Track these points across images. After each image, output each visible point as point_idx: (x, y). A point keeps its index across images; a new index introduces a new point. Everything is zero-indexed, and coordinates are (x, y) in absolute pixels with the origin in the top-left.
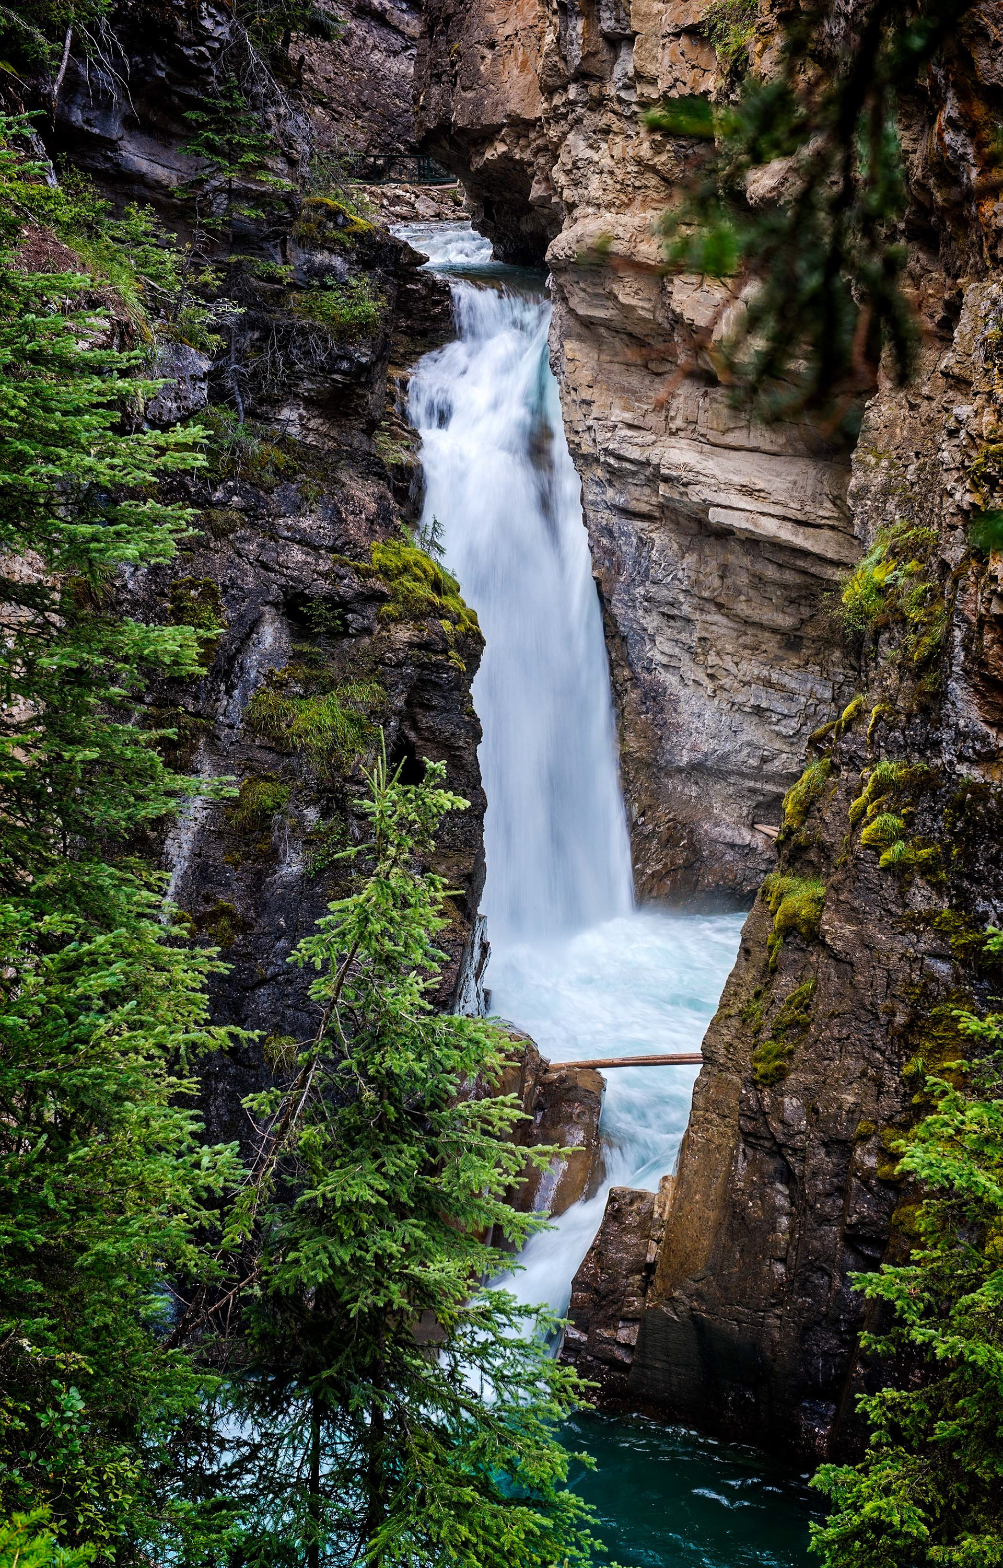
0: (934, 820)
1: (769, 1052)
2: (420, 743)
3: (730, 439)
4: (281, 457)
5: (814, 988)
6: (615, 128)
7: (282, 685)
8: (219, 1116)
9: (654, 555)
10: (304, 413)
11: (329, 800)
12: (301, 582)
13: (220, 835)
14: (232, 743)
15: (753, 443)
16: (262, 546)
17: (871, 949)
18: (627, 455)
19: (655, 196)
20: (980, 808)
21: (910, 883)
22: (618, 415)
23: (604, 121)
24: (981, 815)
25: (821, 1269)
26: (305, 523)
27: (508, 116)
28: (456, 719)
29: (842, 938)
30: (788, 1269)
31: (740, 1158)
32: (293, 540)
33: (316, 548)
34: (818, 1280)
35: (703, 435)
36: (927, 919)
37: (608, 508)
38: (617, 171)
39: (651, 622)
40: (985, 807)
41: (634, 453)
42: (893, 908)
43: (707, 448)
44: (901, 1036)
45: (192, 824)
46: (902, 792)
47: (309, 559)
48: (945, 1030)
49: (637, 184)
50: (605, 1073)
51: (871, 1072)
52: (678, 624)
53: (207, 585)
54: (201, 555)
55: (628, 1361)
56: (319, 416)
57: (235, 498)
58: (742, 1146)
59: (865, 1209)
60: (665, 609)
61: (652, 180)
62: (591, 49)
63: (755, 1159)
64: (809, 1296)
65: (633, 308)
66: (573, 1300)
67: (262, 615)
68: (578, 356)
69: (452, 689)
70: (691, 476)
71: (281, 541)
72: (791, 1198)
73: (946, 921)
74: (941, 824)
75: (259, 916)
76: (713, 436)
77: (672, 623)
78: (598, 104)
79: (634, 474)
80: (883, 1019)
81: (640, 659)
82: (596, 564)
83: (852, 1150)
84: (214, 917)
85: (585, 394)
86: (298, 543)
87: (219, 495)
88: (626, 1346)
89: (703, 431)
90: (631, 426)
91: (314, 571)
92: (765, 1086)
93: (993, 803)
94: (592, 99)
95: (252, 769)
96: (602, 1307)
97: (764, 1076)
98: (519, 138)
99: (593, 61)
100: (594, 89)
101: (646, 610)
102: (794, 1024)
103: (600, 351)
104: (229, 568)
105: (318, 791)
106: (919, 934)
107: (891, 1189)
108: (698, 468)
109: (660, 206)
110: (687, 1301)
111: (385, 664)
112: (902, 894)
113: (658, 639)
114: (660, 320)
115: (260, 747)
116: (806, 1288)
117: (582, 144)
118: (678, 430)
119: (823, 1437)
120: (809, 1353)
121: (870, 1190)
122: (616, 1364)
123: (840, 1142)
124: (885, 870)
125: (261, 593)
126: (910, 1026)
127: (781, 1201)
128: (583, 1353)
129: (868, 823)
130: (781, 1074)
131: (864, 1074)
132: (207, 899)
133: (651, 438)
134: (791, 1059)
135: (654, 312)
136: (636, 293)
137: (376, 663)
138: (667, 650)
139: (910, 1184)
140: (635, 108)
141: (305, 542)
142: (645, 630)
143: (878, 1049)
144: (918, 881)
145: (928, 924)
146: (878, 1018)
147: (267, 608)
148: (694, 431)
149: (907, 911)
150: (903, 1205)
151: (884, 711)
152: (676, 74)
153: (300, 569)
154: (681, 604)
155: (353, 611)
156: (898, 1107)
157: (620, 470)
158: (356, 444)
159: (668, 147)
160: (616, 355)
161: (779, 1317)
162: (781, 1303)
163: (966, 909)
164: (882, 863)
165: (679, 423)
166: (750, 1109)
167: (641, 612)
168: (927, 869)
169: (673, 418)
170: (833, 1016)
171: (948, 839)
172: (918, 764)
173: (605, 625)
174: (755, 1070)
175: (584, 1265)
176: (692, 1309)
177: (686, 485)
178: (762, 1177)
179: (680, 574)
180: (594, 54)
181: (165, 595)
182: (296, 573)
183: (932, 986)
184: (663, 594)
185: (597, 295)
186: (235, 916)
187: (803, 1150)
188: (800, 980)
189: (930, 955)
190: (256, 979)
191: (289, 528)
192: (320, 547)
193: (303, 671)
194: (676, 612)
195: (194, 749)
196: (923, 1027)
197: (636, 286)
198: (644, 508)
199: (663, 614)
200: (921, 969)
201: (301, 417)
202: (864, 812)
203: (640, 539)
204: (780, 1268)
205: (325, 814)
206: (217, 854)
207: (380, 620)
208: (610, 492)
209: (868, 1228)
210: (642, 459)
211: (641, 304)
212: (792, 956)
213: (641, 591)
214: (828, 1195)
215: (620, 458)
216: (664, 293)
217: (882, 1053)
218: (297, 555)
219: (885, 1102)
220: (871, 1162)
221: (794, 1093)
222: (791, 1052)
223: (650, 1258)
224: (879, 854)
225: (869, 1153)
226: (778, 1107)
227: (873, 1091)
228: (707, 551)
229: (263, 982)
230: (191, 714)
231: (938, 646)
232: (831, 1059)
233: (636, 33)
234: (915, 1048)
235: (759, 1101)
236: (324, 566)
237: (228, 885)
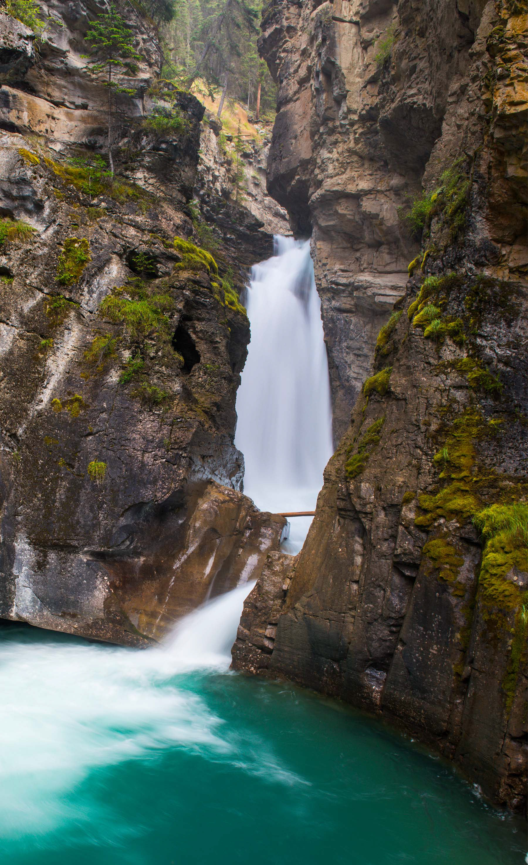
0: (459, 305)
1: (355, 460)
2: (197, 340)
3: (388, 269)
4: (130, 191)
5: (384, 420)
6: (339, 140)
7: (119, 294)
8: (60, 499)
9: (352, 327)
10: (147, 175)
11: (136, 347)
12: (133, 245)
13: (80, 364)
14: (91, 321)
15: (398, 268)
16: (114, 226)
17: (417, 388)
18: (341, 282)
19: (357, 166)
20: (489, 292)
21: (442, 344)
22: (337, 267)
23: (335, 137)
24: (489, 296)
25: (379, 586)
26: (139, 219)
27: (300, 161)
28: (214, 325)
29: (401, 385)
30: (360, 587)
31: (337, 525)
32: (131, 225)
33: (143, 231)
34: (379, 593)
35: (375, 269)
36: (453, 365)
37: (332, 310)
38: (340, 159)
39: (350, 358)
40: (492, 290)
41: (343, 281)
42: (432, 361)
43: (377, 275)
44: (434, 437)
45: (66, 357)
46: (439, 292)
47: (138, 234)
48: (462, 432)
49: (348, 161)
50: (289, 519)
51: (414, 462)
52: (362, 359)
53: (84, 242)
54: (82, 228)
55: (271, 647)
56: (155, 177)
57: (103, 204)
58: (338, 517)
59: (406, 545)
60: (356, 352)
61: (355, 158)
62: (329, 106)
63: (344, 524)
64: (371, 603)
65: (344, 215)
66: (244, 612)
67: (111, 258)
68: (322, 247)
69: (212, 308)
70: (368, 284)
71: (124, 225)
72: (364, 546)
73: (466, 364)
74: (464, 306)
75: (93, 401)
76: (380, 269)
77: (359, 358)
78: (332, 131)
79: (344, 291)
80: (423, 428)
81: (343, 376)
82: (326, 335)
83: (400, 511)
84: (72, 402)
85: (325, 261)
86: (134, 226)
87: (95, 201)
88: (271, 639)
89: (375, 267)
90: (343, 271)
91: (140, 240)
92: (351, 479)
93: (497, 289)
94: (330, 129)
95: (100, 333)
96: (259, 616)
97: (351, 473)
98: (304, 171)
99: (330, 111)
100: (330, 124)
101: (347, 353)
102: (372, 441)
103: (332, 244)
104: (95, 233)
105: (131, 343)
106: (446, 374)
107: (423, 531)
108: (372, 281)
109: (358, 170)
110: (302, 609)
111: (174, 287)
112: (438, 351)
113: (352, 366)
114: (357, 220)
115: (105, 322)
116: (371, 598)
117: (326, 152)
118: (364, 269)
119: (377, 692)
120: (371, 639)
121: (410, 533)
122: (265, 650)
123: (392, 506)
124: (427, 338)
125: (111, 247)
126: (439, 431)
127: (358, 547)
128: (247, 642)
129: (418, 313)
130: (360, 470)
131: (410, 464)
132: (69, 394)
133: (351, 274)
134: (367, 462)
135: (354, 216)
136: (346, 208)
137: (170, 287)
138: (356, 371)
139: (435, 527)
140: (348, 127)
141: (137, 226)
142: (346, 362)
143: (419, 447)
144: (449, 342)
145: (454, 368)
146: (419, 428)
147: (114, 256)
148: (371, 268)
149: (441, 362)
150: (431, 540)
151: (431, 252)
152: (365, 102)
153: (133, 239)
154: (363, 348)
155: (161, 263)
156: (430, 480)
157: (337, 290)
158: (174, 196)
159: (362, 140)
160: (339, 244)
161: (353, 617)
162: (354, 608)
163: (478, 357)
164: (426, 333)
165: (365, 266)
166: (342, 495)
167: (345, 354)
168: (454, 333)
169: (362, 265)
170: (393, 432)
171: (467, 314)
172: (450, 273)
173: (329, 363)
174: (347, 471)
175: (251, 593)
176: (305, 614)
177: (366, 288)
178: (347, 534)
179: (363, 334)
180: (330, 108)
181: (62, 245)
182: (131, 240)
183: (455, 406)
184: (354, 344)
185: (330, 215)
186: (81, 402)
187: (371, 513)
188: (375, 419)
189: (454, 387)
190: (87, 432)
191: (129, 220)
192: (145, 230)
193: (131, 289)
194: (361, 352)
195: (67, 316)
196: (448, 431)
197: (346, 205)
198: (348, 306)
199: (355, 354)
200: (448, 395)
201: (145, 177)
202: (417, 309)
203: (346, 321)
204: (355, 587)
205: (134, 355)
206: (78, 372)
207: (174, 268)
208: (333, 302)
209: (407, 557)
210: (347, 283)
211: (348, 213)
212: (372, 407)
213: (345, 344)
214: (386, 540)
215: (337, 284)
216: (359, 206)
217: (421, 449)
218: (132, 231)
219: (422, 478)
220: (411, 515)
221: (368, 481)
222: (367, 457)
223: (285, 587)
224: (424, 329)
225: (410, 510)
226: (358, 489)
227: (415, 472)
228: (376, 322)
229: (90, 434)
230: (66, 299)
231: (463, 200)
232: (391, 458)
233: (348, 91)
234: (442, 444)
235: (348, 489)
236: (145, 238)
237: (81, 387)
